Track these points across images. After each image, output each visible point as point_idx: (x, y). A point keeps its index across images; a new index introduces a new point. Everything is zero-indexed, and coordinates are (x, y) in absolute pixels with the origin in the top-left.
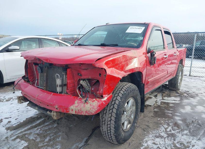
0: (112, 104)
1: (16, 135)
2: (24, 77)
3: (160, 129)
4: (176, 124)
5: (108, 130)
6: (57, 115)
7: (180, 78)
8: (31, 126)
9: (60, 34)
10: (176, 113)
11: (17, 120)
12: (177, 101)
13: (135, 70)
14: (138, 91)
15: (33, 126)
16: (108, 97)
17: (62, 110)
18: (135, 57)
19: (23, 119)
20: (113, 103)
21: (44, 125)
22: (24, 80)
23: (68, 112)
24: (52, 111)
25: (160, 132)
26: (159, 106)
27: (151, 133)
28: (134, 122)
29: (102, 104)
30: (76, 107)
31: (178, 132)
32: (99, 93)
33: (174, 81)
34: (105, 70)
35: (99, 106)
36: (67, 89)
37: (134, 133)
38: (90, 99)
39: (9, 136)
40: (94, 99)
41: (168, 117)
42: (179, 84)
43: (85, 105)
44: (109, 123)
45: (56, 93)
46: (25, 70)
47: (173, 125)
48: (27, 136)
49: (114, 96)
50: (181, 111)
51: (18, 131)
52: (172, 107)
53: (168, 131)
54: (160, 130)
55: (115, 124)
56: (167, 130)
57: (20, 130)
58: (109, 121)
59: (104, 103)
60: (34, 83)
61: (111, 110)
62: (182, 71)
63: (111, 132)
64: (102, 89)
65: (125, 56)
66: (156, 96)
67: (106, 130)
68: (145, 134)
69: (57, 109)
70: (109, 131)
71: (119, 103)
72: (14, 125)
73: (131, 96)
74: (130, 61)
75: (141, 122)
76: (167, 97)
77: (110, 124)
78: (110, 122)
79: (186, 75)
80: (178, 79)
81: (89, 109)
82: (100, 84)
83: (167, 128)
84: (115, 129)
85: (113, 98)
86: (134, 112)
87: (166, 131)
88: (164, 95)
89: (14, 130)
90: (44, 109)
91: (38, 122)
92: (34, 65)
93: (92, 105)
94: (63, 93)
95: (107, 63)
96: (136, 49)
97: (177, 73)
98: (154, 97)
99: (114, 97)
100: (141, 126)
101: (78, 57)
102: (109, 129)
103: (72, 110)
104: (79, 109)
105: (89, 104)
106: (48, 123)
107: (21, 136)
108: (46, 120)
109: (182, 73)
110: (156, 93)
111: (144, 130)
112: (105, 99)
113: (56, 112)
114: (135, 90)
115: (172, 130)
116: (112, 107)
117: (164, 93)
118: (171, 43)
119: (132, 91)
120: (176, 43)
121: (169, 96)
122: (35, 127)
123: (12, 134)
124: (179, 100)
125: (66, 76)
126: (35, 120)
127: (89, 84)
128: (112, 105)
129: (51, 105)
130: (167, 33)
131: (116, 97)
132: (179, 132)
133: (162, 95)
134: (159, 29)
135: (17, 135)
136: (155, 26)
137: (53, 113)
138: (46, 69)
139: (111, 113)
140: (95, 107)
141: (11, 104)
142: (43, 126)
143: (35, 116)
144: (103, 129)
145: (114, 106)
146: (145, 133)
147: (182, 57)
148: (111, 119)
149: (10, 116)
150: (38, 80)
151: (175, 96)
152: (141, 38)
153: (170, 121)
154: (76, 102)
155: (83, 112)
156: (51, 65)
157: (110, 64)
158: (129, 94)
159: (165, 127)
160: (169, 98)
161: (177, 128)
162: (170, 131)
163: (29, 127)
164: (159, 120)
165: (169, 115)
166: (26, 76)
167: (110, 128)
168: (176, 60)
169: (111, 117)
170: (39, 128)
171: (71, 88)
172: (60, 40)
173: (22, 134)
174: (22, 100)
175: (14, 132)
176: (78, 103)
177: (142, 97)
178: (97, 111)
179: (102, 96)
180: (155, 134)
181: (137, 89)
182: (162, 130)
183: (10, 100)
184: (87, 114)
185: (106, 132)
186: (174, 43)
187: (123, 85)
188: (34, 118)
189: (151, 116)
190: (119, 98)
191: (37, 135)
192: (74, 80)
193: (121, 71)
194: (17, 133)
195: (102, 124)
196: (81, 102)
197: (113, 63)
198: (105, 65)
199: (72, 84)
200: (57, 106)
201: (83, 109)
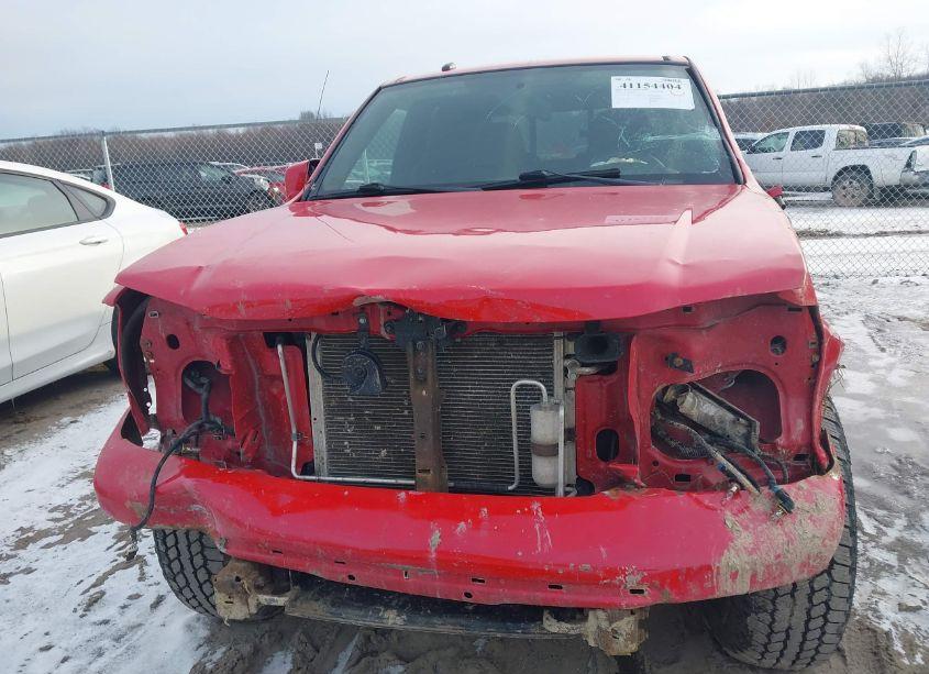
24: (590, 613)
30: (750, 554)
32: (788, 446)
69: (641, 591)
82: (781, 394)
92: (280, 347)
103: (734, 576)
104: (772, 556)
113: (632, 612)
129: (591, 579)
155: (789, 566)
156: (455, 327)
200: (639, 577)
201: (789, 555)
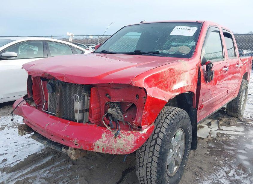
0: (153, 138)
1: (15, 179)
2: (25, 97)
3: (219, 173)
4: (241, 167)
5: (147, 176)
6: (76, 153)
7: (243, 98)
8: (36, 167)
9: (70, 35)
10: (240, 149)
11: (16, 157)
12: (240, 132)
13: (185, 89)
14: (189, 119)
15: (39, 166)
16: (148, 129)
17: (83, 146)
18: (186, 71)
19: (23, 156)
20: (155, 136)
21: (53, 165)
22: (27, 101)
23: (93, 150)
24: (69, 148)
25: (220, 177)
26: (215, 139)
27: (206, 178)
28: (183, 163)
29: (141, 138)
30: (103, 143)
31: (244, 178)
32: (136, 123)
33: (235, 104)
34: (145, 90)
35: (137, 142)
36: (90, 116)
37: (182, 179)
38: (123, 131)
39: (5, 181)
40: (129, 132)
41: (229, 155)
42: (241, 108)
43: (116, 140)
44: (149, 165)
45: (74, 121)
46: (28, 87)
47: (237, 168)
48: (30, 181)
49: (157, 126)
50: (247, 147)
51: (17, 173)
52: (233, 141)
53: (230, 177)
54: (219, 175)
55: (158, 167)
56: (228, 174)
57: (20, 172)
58: (149, 163)
59: (143, 137)
60: (41, 105)
61: (153, 147)
62: (246, 89)
63: (151, 177)
64: (140, 118)
65: (171, 69)
66: (209, 124)
67: (145, 175)
68: (197, 180)
69: (77, 145)
70: (149, 177)
71: (164, 137)
72: (12, 166)
73: (180, 127)
74: (179, 76)
75: (191, 163)
76: (225, 126)
77: (150, 167)
78: (151, 163)
79: (250, 94)
80: (241, 101)
81: (123, 145)
82: (137, 110)
83: (229, 172)
84: (158, 175)
85: (155, 130)
86: (182, 149)
87: (228, 176)
88: (221, 123)
89: (12, 172)
90: (56, 144)
91: (45, 160)
92: (41, 81)
93: (126, 140)
94: (84, 121)
95: (147, 81)
96: (186, 59)
97: (240, 92)
98: (206, 127)
99: (157, 128)
100: (191, 169)
101: (107, 74)
102: (149, 173)
103: (98, 147)
104: (109, 145)
105: (122, 139)
106: (59, 163)
107: (23, 181)
108: (56, 157)
109: (246, 92)
110: (210, 121)
111: (196, 175)
112: (145, 131)
113: (75, 149)
114: (185, 118)
115: (236, 175)
116: (153, 143)
117: (221, 120)
118: (233, 48)
119: (181, 119)
120: (239, 48)
121: (228, 124)
122: (42, 167)
123: (10, 178)
124: (242, 131)
125: (87, 97)
126: (40, 158)
127: (119, 112)
128: (153, 140)
129: (68, 139)
130: (227, 35)
131: (159, 129)
132: (247, 177)
133: (218, 123)
134: (217, 30)
135: (17, 180)
136: (211, 26)
137: (71, 150)
138: (60, 87)
139: (153, 151)
140: (131, 143)
141: (6, 134)
142: (53, 167)
143: (40, 153)
144: (140, 174)
145: (156, 141)
146: (198, 178)
147: (247, 69)
148: (152, 160)
149: (6, 152)
150: (46, 102)
151: (237, 125)
152: (193, 44)
153: (232, 162)
154: (104, 135)
155: (113, 149)
157: (151, 81)
158: (178, 124)
159: (225, 170)
160: (229, 128)
161: (243, 172)
162: (234, 176)
163: (33, 167)
164: (217, 160)
165: (229, 153)
166: (29, 95)
167: (151, 172)
168: (239, 74)
169: (152, 157)
170: (47, 170)
171: (95, 115)
172: (70, 42)
173: (23, 178)
174: (25, 130)
175: (12, 175)
176: (106, 137)
177: (194, 127)
178: (133, 149)
179: (141, 127)
180: (212, 181)
181: (188, 116)
182: (222, 175)
183: (5, 128)
184: (119, 153)
185: (145, 178)
186: (237, 48)
187: (169, 111)
188: (39, 156)
189: (205, 154)
190: (163, 130)
191: (44, 180)
192: (100, 103)
193: (166, 91)
194: (16, 177)
195: (139, 167)
196: (111, 136)
197: (155, 80)
198: (146, 84)
199: (96, 110)
200: (77, 141)
201: (113, 146)
